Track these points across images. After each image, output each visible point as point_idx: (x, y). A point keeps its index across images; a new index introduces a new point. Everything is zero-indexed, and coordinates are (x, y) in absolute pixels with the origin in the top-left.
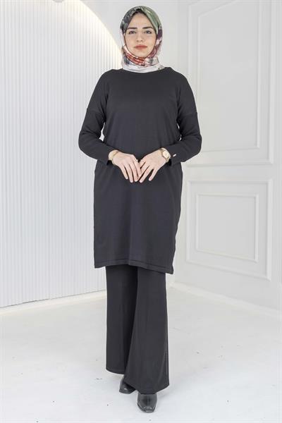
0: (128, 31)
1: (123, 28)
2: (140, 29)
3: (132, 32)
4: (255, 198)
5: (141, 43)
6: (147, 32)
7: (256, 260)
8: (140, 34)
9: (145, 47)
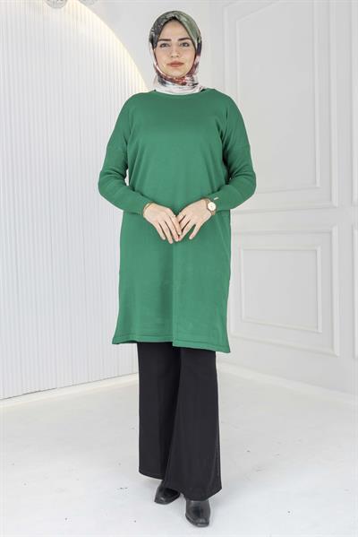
0: (159, 43)
1: (153, 41)
2: (175, 41)
3: (165, 45)
4: (316, 251)
5: (177, 60)
6: (184, 44)
7: (320, 330)
8: (174, 47)
9: (181, 64)
